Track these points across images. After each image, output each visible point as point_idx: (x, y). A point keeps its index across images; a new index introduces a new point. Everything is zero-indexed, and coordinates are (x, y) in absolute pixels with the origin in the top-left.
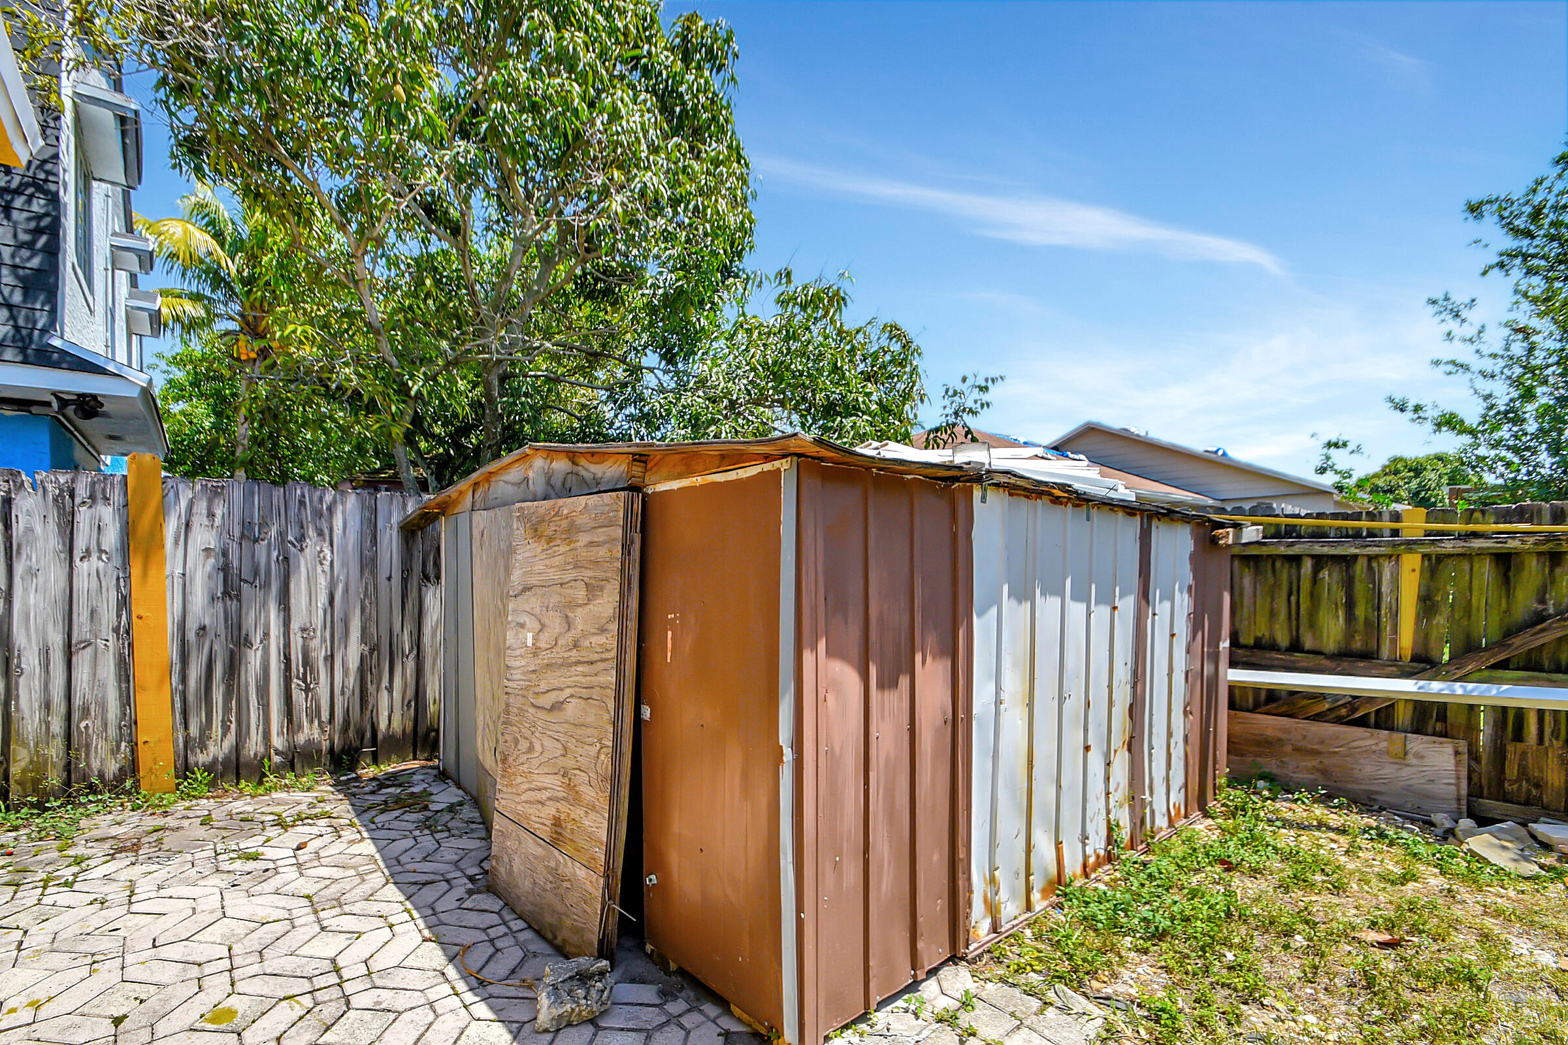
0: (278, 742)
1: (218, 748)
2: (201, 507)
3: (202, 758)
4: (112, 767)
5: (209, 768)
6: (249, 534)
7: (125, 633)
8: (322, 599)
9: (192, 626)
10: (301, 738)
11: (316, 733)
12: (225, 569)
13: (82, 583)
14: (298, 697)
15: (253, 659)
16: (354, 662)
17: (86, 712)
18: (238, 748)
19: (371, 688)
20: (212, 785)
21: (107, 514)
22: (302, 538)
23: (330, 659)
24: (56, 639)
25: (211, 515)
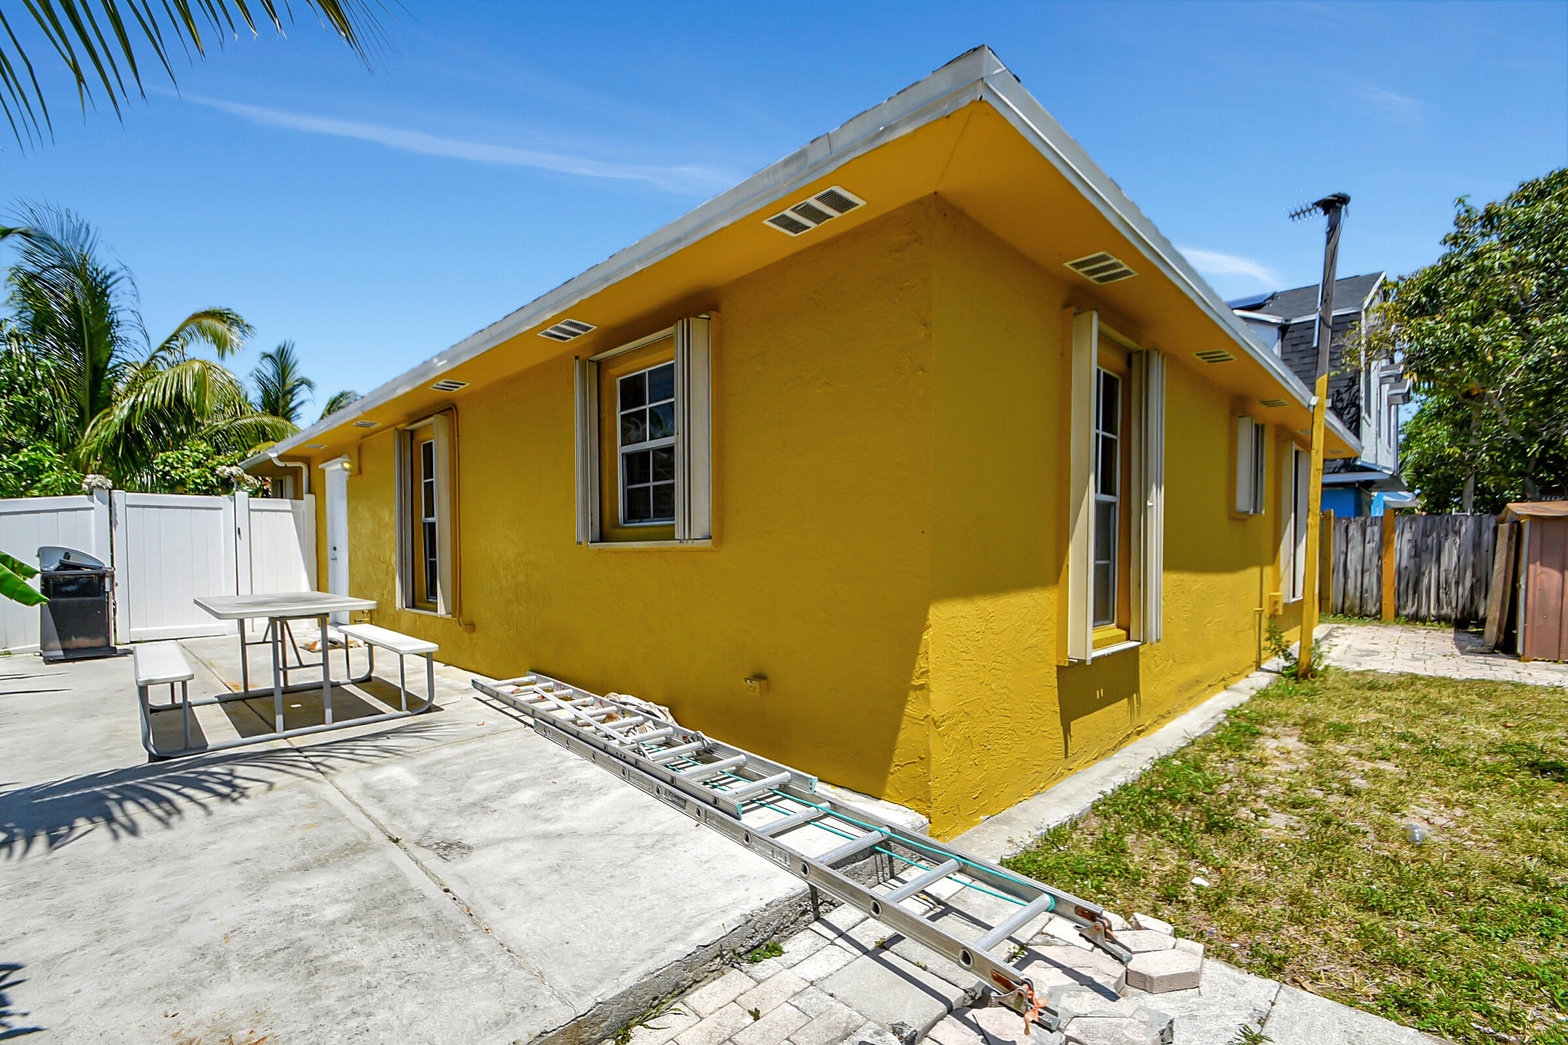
0: (1433, 612)
1: (1410, 610)
2: (1408, 525)
3: (1404, 613)
4: (1374, 611)
5: (1407, 616)
6: (1425, 534)
7: (1380, 568)
8: (1455, 559)
9: (1404, 564)
10: (1443, 612)
11: (1449, 611)
12: (1416, 547)
13: (1368, 551)
14: (1442, 596)
15: (1426, 580)
16: (1468, 584)
17: (1367, 592)
18: (1417, 611)
19: (1476, 597)
20: (1407, 622)
21: (1376, 529)
22: (1447, 535)
23: (1457, 583)
24: (1359, 568)
25: (1411, 528)
